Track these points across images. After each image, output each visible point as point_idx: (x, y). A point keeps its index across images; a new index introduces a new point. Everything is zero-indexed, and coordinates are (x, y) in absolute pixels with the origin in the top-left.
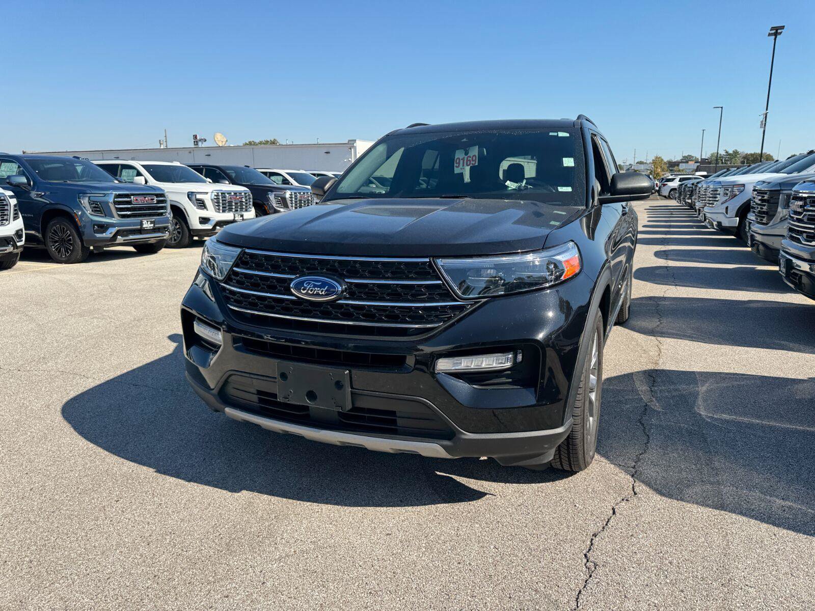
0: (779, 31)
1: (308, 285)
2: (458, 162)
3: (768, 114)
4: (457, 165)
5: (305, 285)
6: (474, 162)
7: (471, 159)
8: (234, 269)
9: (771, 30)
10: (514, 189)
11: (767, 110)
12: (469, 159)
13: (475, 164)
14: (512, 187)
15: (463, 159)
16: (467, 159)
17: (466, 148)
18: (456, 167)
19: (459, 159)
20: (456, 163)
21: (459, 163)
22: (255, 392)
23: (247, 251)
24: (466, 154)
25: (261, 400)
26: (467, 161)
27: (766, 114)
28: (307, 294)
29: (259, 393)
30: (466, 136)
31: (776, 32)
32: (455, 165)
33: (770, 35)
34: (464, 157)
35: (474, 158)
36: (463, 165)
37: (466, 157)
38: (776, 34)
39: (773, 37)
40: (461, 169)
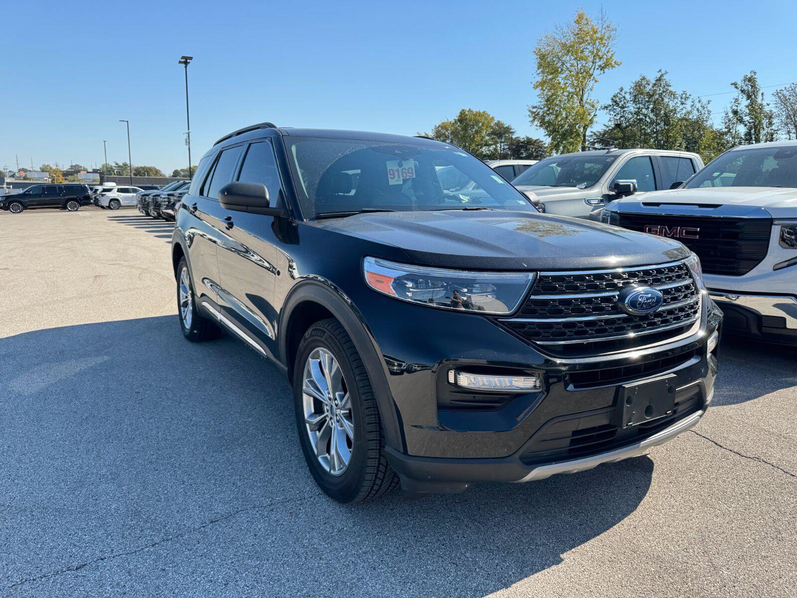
2: (392, 173)
3: (190, 133)
4: (392, 176)
6: (411, 175)
7: (407, 171)
8: (533, 297)
9: (182, 58)
10: (468, 202)
11: (189, 129)
12: (404, 171)
13: (413, 176)
14: (466, 200)
15: (398, 171)
16: (402, 170)
17: (400, 159)
18: (391, 178)
19: (393, 170)
20: (391, 175)
21: (393, 174)
23: (543, 274)
24: (400, 165)
26: (403, 173)
27: (189, 133)
30: (398, 148)
31: (186, 61)
32: (389, 176)
33: (180, 62)
34: (398, 169)
35: (410, 170)
36: (399, 178)
37: (400, 169)
38: (186, 63)
39: (184, 65)
40: (397, 180)
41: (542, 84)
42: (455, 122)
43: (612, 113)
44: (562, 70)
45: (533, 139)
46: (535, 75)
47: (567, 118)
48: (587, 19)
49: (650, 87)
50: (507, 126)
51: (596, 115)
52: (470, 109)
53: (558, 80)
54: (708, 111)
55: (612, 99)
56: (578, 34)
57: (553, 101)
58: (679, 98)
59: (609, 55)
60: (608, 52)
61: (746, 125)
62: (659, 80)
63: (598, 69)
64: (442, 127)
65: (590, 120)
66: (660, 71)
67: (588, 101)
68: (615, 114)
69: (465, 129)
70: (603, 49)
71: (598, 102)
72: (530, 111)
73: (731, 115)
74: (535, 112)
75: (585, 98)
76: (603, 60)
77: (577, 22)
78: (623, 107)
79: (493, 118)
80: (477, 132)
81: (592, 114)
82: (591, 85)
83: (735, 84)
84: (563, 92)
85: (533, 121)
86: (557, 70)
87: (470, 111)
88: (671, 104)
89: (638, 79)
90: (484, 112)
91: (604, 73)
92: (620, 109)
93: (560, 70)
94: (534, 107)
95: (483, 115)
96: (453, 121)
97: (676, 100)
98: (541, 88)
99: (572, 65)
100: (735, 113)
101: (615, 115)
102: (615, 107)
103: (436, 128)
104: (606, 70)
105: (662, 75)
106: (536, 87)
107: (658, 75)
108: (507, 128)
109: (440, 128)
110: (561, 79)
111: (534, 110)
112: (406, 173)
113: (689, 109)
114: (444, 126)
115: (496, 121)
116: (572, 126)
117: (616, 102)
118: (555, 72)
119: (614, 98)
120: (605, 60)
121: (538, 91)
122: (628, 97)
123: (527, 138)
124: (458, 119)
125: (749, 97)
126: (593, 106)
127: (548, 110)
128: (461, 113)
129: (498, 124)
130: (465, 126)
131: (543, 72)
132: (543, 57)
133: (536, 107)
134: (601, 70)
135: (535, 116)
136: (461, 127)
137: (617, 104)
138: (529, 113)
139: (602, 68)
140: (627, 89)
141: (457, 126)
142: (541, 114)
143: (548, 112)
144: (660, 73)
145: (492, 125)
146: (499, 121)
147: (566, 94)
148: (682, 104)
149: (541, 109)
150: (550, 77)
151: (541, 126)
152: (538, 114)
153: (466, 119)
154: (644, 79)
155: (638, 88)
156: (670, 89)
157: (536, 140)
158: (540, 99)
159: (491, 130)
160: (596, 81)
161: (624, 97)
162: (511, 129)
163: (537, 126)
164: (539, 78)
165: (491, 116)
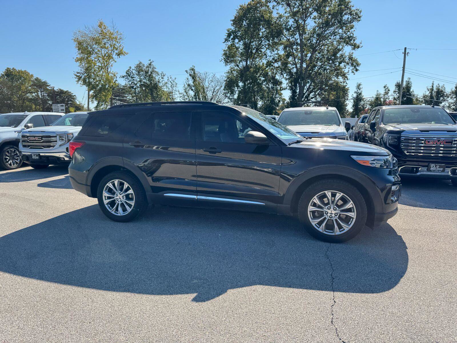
41: (81, 60)
43: (127, 80)
45: (64, 90)
47: (100, 81)
48: (104, 26)
49: (145, 68)
51: (117, 80)
53: (91, 58)
54: (176, 83)
55: (126, 72)
56: (101, 33)
57: (90, 70)
58: (160, 75)
59: (121, 48)
60: (120, 46)
61: (194, 91)
62: (150, 65)
63: (115, 55)
65: (114, 82)
66: (150, 60)
67: (111, 72)
68: (128, 80)
70: (117, 44)
71: (117, 73)
72: (75, 75)
73: (186, 86)
74: (79, 76)
76: (118, 50)
77: (100, 26)
78: (132, 78)
81: (115, 80)
82: (112, 63)
83: (186, 71)
85: (78, 81)
88: (157, 78)
89: (138, 63)
91: (120, 57)
92: (131, 78)
93: (92, 53)
94: (78, 73)
95: (25, 72)
97: (159, 76)
98: (79, 62)
99: (99, 51)
100: (189, 85)
101: (129, 82)
102: (128, 77)
104: (120, 56)
105: (151, 63)
106: (77, 61)
107: (149, 62)
108: (45, 82)
110: (93, 57)
111: (78, 75)
113: (166, 81)
115: (35, 78)
117: (128, 74)
118: (90, 53)
119: (127, 72)
120: (119, 50)
121: (78, 63)
122: (134, 71)
123: (60, 89)
125: (193, 78)
126: (115, 75)
127: (87, 75)
131: (82, 53)
132: (80, 43)
134: (118, 56)
135: (79, 78)
136: (8, 79)
137: (129, 76)
138: (75, 76)
139: (118, 55)
140: (133, 68)
141: (4, 78)
144: (150, 62)
145: (33, 79)
146: (37, 78)
148: (162, 78)
149: (83, 74)
150: (86, 56)
151: (84, 84)
152: (81, 77)
153: (12, 75)
154: (140, 63)
155: (139, 68)
156: (156, 70)
157: (66, 91)
158: (81, 69)
159: (32, 83)
160: (115, 62)
161: (132, 72)
162: (47, 83)
163: (80, 84)
164: (79, 56)
165: (31, 74)
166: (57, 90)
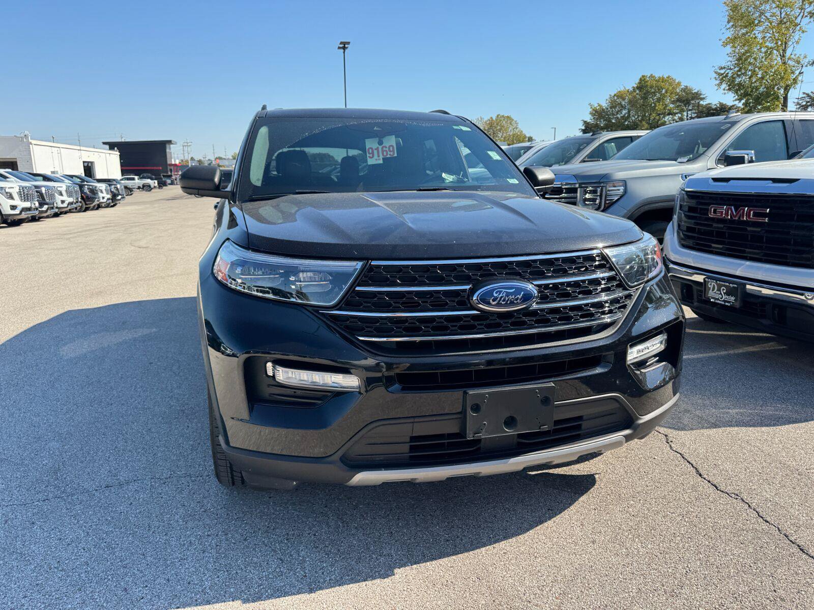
0: (346, 46)
1: (499, 294)
2: (371, 152)
4: (371, 155)
5: (495, 295)
6: (392, 153)
7: (387, 149)
8: (358, 289)
9: (340, 44)
10: (451, 182)
12: (384, 149)
13: (394, 154)
14: (449, 179)
15: (377, 149)
16: (382, 148)
17: (380, 137)
18: (370, 157)
19: (372, 149)
20: (369, 154)
21: (373, 153)
22: (408, 440)
23: (374, 263)
24: (380, 143)
25: (412, 448)
26: (383, 151)
28: (499, 305)
29: (413, 439)
30: (378, 125)
31: (344, 46)
32: (368, 155)
33: (339, 48)
34: (378, 147)
35: (391, 148)
36: (379, 156)
37: (380, 147)
38: (344, 48)
39: (342, 50)
40: (376, 160)
41: (733, 40)
42: (634, 90)
44: (760, 21)
45: (728, 104)
46: (724, 30)
50: (696, 91)
51: (802, 73)
52: (651, 75)
53: (755, 34)
57: (746, 60)
63: (806, 16)
64: (617, 96)
65: (794, 80)
67: (793, 56)
69: (645, 98)
71: (805, 57)
72: (716, 73)
74: (723, 74)
75: (788, 54)
79: (679, 84)
80: (659, 100)
81: (797, 72)
82: (796, 38)
84: (761, 48)
85: (719, 85)
86: (753, 23)
87: (651, 76)
90: (668, 77)
93: (756, 22)
94: (721, 68)
95: (667, 80)
96: (632, 89)
98: (731, 45)
99: (773, 15)
103: (611, 98)
106: (725, 45)
108: (697, 93)
109: (616, 98)
110: (758, 32)
111: (722, 71)
112: (386, 151)
114: (620, 95)
115: (683, 87)
116: (769, 88)
118: (751, 24)
121: (728, 49)
123: (720, 103)
124: (637, 87)
126: (798, 62)
127: (739, 71)
128: (641, 79)
129: (686, 90)
130: (645, 94)
131: (734, 26)
132: (735, 8)
133: (724, 68)
134: (811, 17)
135: (722, 78)
136: (640, 95)
138: (715, 75)
141: (635, 94)
142: (730, 75)
143: (739, 73)
145: (678, 91)
146: (687, 87)
147: (763, 50)
149: (731, 69)
150: (744, 31)
151: (729, 89)
152: (726, 76)
153: (647, 86)
157: (731, 106)
158: (730, 59)
159: (677, 97)
160: (803, 32)
162: (701, 94)
163: (724, 90)
164: (729, 34)
165: (677, 81)
166: (715, 105)
